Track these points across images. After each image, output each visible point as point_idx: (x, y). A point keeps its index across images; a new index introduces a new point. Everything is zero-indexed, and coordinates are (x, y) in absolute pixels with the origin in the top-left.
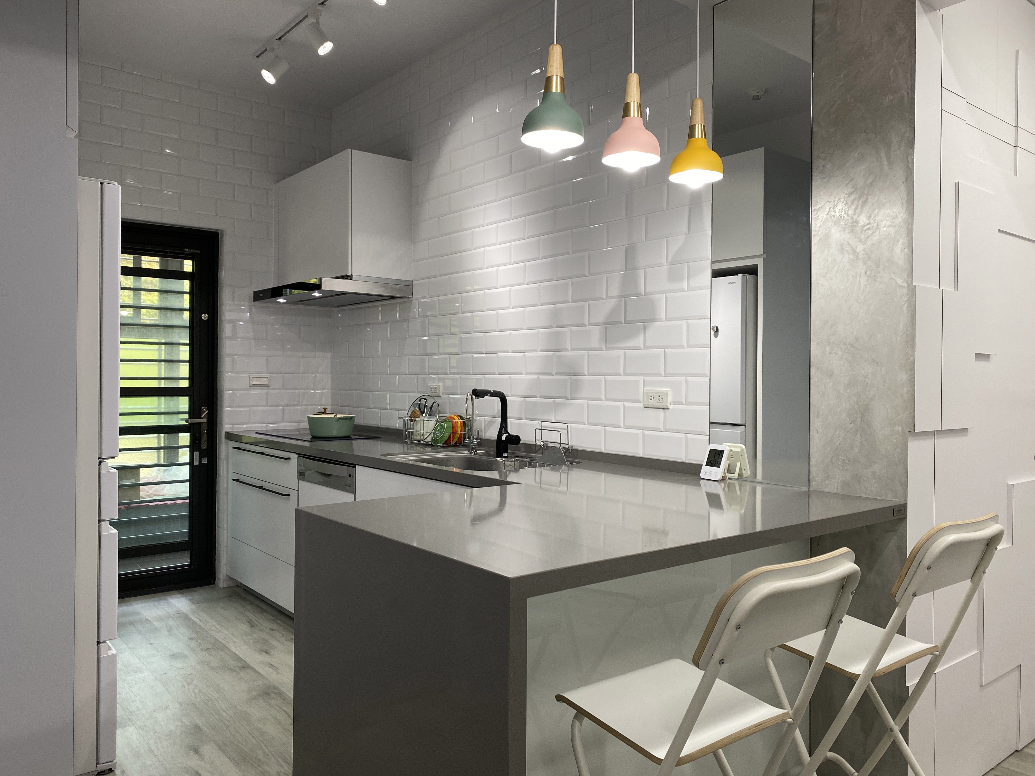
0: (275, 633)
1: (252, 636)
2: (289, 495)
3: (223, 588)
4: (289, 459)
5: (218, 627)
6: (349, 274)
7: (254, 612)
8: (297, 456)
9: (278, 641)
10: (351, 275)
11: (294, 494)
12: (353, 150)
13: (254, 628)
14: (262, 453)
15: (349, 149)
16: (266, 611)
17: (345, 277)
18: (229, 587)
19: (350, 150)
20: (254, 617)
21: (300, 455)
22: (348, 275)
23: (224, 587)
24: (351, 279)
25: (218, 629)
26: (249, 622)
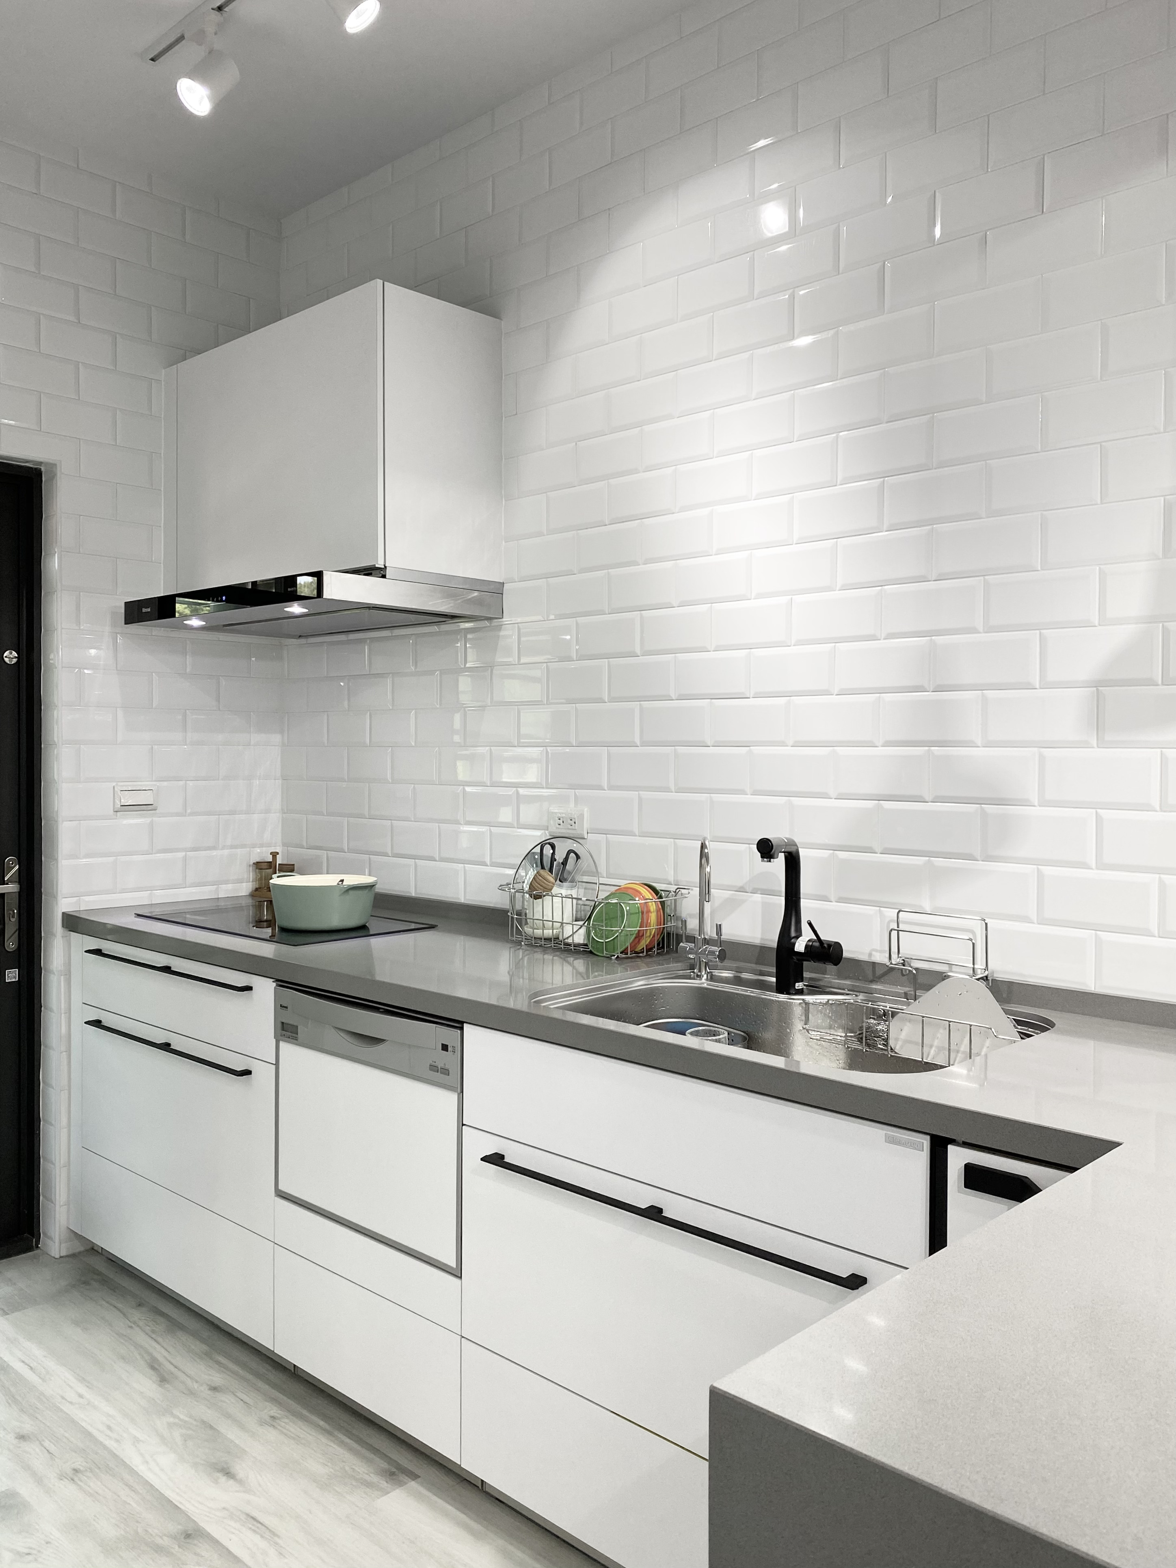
0: (227, 1400)
1: (175, 1416)
2: (248, 1072)
3: (61, 1257)
4: (249, 988)
5: (82, 1389)
6: (380, 564)
7: (153, 1332)
8: (274, 984)
9: (242, 1427)
10: (383, 567)
11: (263, 1074)
12: (385, 283)
13: (167, 1386)
14: (167, 969)
15: (378, 280)
16: (182, 1328)
17: (369, 571)
18: (73, 1256)
19: (380, 282)
20: (157, 1346)
21: (281, 983)
22: (377, 566)
23: (62, 1255)
24: (384, 576)
25: (81, 1396)
26: (153, 1368)
